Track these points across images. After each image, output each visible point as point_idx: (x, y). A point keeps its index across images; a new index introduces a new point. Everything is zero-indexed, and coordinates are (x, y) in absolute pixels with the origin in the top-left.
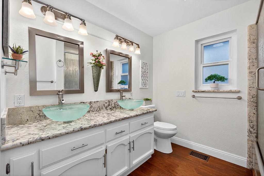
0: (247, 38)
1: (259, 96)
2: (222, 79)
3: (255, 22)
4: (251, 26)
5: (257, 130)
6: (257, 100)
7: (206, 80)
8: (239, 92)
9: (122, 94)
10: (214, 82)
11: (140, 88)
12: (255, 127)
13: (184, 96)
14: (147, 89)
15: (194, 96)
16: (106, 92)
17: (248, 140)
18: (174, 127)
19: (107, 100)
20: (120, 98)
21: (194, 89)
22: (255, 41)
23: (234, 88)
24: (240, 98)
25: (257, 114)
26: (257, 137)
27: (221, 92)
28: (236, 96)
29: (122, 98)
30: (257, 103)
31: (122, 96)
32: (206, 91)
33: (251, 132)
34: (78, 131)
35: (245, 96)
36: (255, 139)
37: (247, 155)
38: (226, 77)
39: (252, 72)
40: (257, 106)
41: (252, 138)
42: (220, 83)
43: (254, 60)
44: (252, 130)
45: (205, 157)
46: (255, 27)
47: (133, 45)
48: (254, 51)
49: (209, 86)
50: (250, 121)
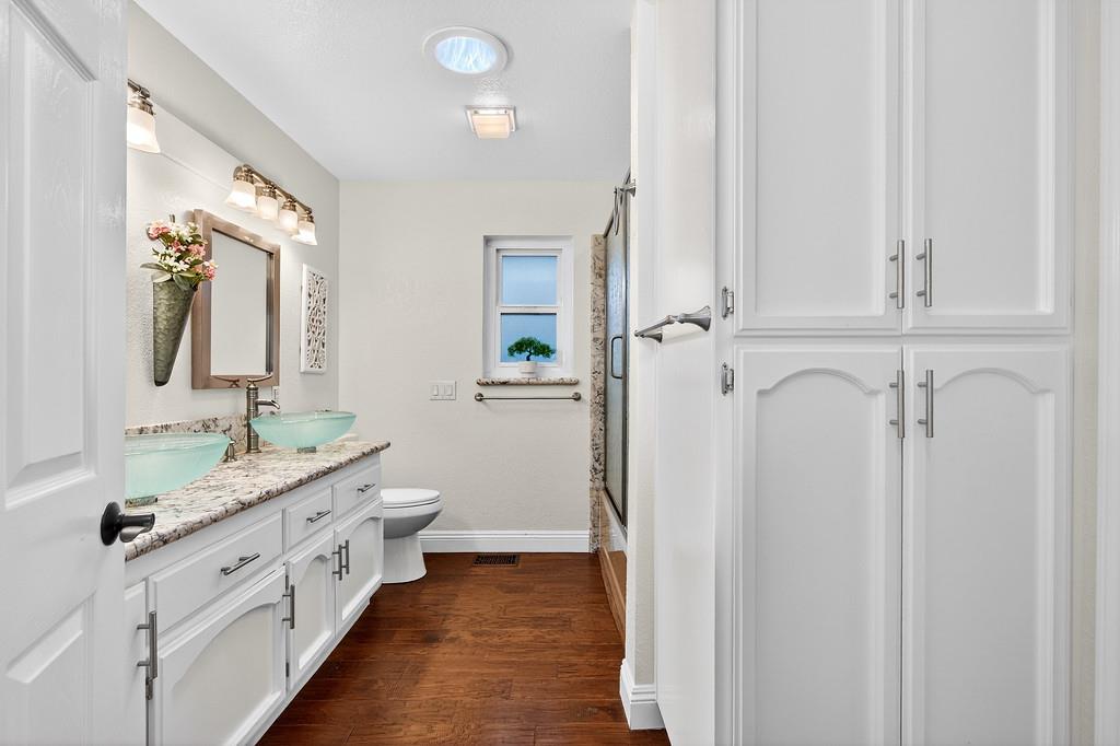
0: (590, 262)
1: (609, 391)
2: (545, 351)
3: (603, 233)
4: (596, 238)
5: (605, 465)
6: (606, 399)
7: (511, 351)
8: (576, 383)
9: (257, 397)
10: (528, 359)
11: (302, 370)
12: (602, 459)
13: (452, 398)
14: (322, 374)
15: (481, 395)
16: (193, 388)
17: (592, 489)
18: (433, 494)
19: (197, 422)
20: (249, 410)
21: (480, 376)
22: (603, 272)
23: (568, 376)
24: (578, 398)
25: (606, 430)
26: (605, 479)
27: (543, 384)
28: (570, 392)
29: (257, 410)
30: (605, 406)
31: (257, 404)
32: (512, 380)
33: (595, 469)
34: (237, 511)
35: (586, 391)
36: (603, 484)
37: (589, 525)
38: (552, 348)
39: (598, 339)
40: (605, 413)
41: (597, 484)
42: (539, 360)
43: (601, 314)
44: (597, 465)
45: (509, 559)
46: (603, 243)
47: (295, 210)
48: (600, 292)
49: (516, 369)
50: (595, 447)
